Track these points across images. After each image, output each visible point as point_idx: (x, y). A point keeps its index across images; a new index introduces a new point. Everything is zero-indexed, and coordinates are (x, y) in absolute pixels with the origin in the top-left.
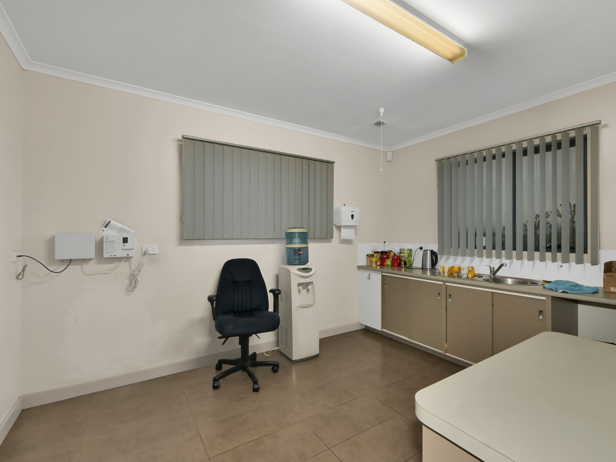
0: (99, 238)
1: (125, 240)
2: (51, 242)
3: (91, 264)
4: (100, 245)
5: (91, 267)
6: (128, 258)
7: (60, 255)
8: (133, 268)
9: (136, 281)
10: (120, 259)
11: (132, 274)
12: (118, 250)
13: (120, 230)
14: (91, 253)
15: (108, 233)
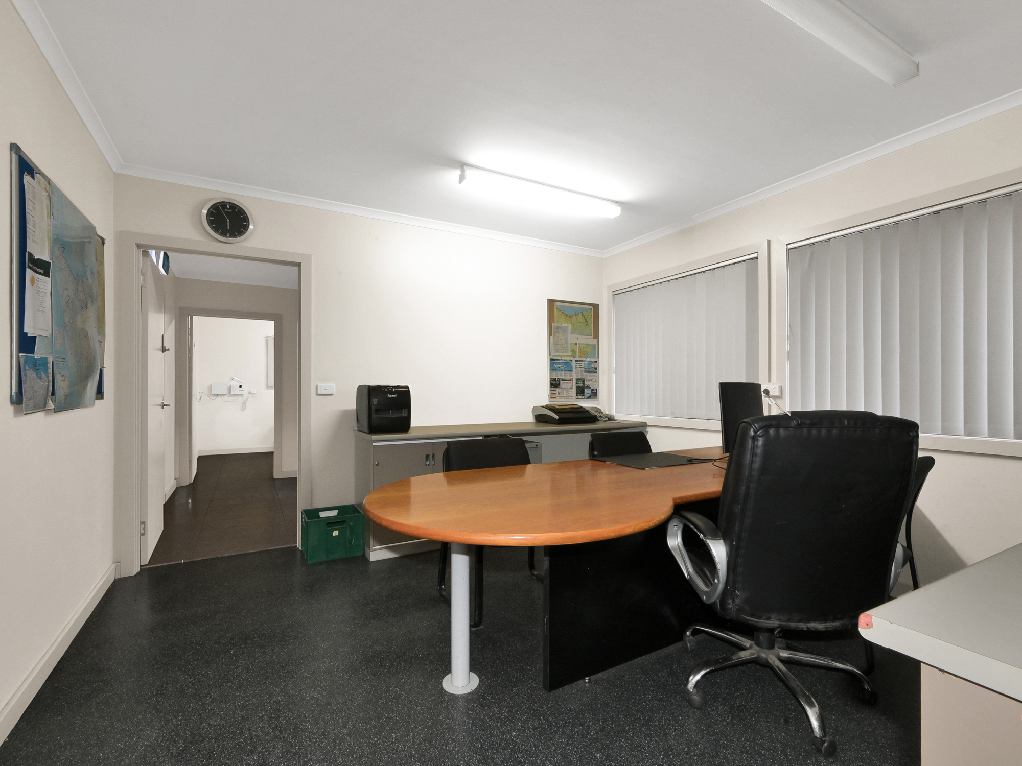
0: (229, 385)
1: (240, 386)
2: (210, 387)
3: (226, 396)
4: (230, 389)
5: (226, 398)
6: (242, 395)
7: (214, 392)
8: (244, 399)
9: (246, 405)
10: (238, 395)
11: (244, 403)
12: (237, 390)
13: (238, 382)
14: (226, 392)
15: (233, 383)
